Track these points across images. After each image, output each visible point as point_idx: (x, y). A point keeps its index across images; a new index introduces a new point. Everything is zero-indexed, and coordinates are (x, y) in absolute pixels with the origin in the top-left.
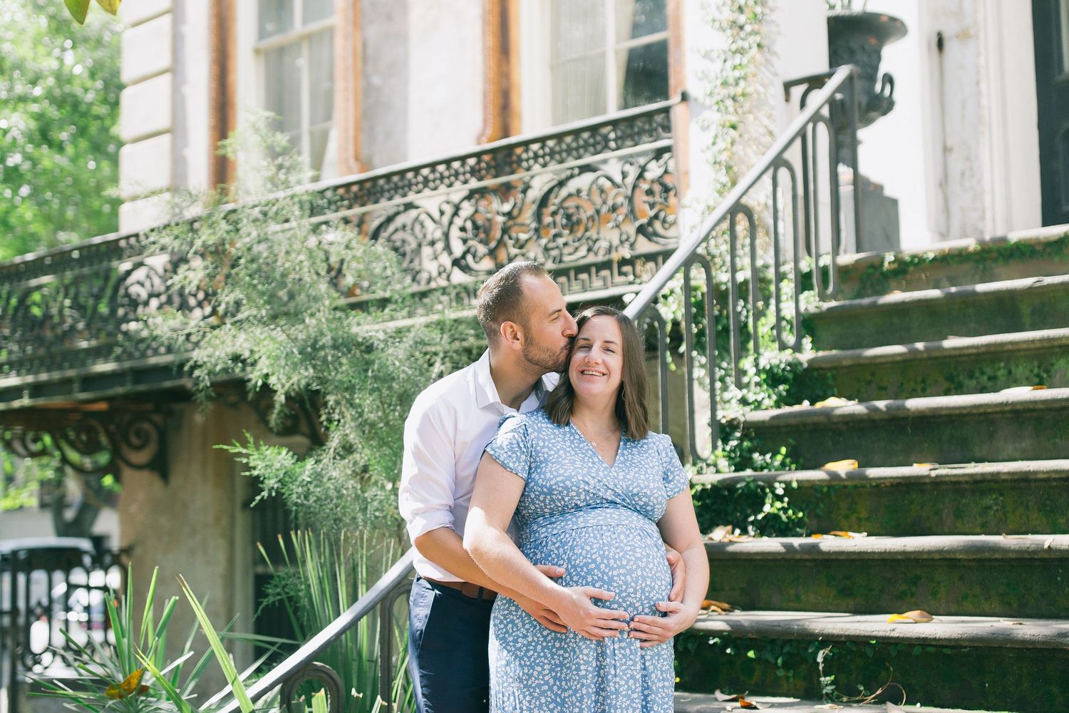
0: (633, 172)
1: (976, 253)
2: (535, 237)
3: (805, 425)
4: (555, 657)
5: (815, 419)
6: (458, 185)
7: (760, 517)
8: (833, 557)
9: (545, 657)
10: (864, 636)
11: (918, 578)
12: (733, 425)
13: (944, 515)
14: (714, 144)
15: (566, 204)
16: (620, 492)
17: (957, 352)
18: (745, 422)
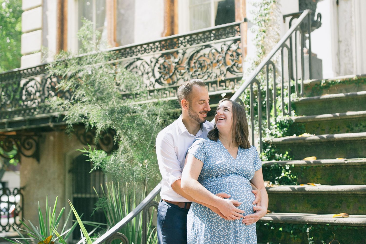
0: (225, 48)
1: (356, 80)
2: (187, 72)
3: (295, 143)
4: (212, 232)
5: (299, 141)
6: (158, 51)
7: (280, 178)
8: (310, 193)
9: (209, 233)
10: (324, 223)
11: (342, 201)
12: (268, 143)
13: (350, 178)
14: (257, 38)
15: (200, 59)
16: (239, 169)
17: (352, 117)
18: (272, 142)
